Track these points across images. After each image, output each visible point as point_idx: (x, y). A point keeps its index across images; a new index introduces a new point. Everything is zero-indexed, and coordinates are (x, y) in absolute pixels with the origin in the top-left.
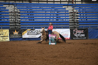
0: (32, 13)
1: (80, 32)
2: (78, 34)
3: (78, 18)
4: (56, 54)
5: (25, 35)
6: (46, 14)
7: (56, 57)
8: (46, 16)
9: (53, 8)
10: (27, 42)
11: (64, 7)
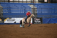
0: (10, 8)
1: (38, 20)
2: (37, 21)
3: (37, 12)
4: (24, 33)
5: (6, 21)
6: (18, 9)
7: (24, 34)
8: (18, 10)
9: (22, 6)
10: (7, 25)
11: (28, 5)
